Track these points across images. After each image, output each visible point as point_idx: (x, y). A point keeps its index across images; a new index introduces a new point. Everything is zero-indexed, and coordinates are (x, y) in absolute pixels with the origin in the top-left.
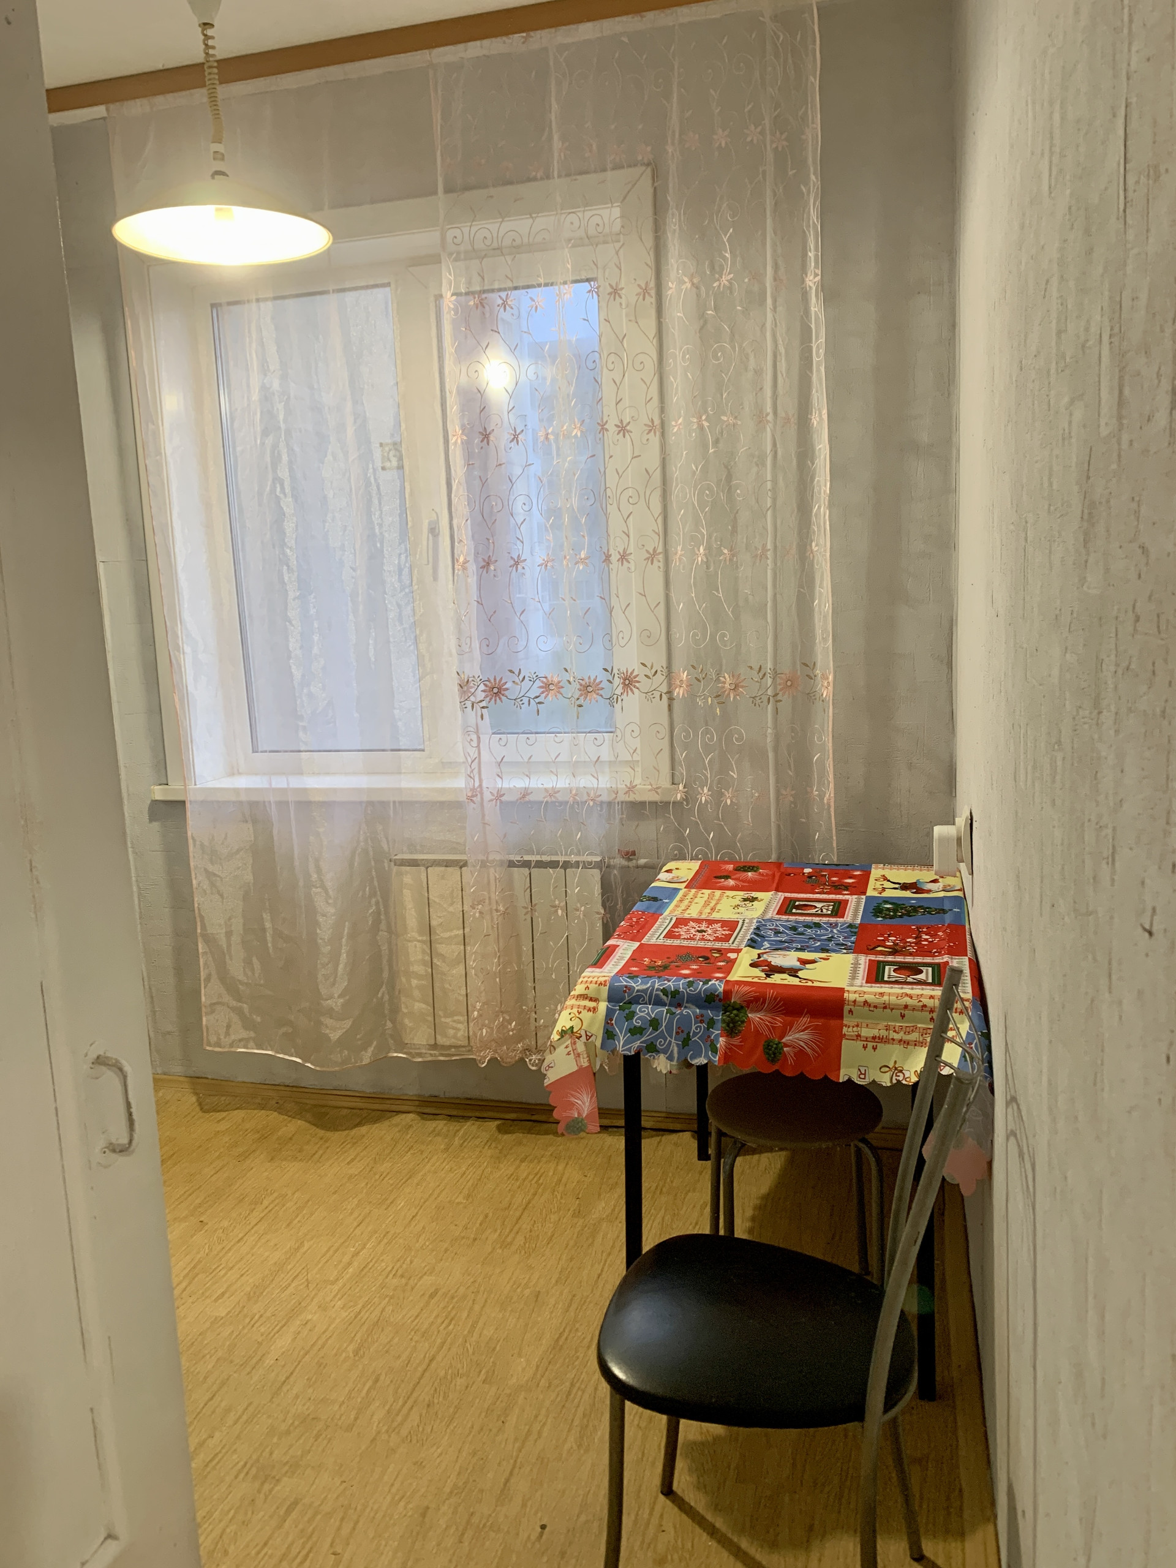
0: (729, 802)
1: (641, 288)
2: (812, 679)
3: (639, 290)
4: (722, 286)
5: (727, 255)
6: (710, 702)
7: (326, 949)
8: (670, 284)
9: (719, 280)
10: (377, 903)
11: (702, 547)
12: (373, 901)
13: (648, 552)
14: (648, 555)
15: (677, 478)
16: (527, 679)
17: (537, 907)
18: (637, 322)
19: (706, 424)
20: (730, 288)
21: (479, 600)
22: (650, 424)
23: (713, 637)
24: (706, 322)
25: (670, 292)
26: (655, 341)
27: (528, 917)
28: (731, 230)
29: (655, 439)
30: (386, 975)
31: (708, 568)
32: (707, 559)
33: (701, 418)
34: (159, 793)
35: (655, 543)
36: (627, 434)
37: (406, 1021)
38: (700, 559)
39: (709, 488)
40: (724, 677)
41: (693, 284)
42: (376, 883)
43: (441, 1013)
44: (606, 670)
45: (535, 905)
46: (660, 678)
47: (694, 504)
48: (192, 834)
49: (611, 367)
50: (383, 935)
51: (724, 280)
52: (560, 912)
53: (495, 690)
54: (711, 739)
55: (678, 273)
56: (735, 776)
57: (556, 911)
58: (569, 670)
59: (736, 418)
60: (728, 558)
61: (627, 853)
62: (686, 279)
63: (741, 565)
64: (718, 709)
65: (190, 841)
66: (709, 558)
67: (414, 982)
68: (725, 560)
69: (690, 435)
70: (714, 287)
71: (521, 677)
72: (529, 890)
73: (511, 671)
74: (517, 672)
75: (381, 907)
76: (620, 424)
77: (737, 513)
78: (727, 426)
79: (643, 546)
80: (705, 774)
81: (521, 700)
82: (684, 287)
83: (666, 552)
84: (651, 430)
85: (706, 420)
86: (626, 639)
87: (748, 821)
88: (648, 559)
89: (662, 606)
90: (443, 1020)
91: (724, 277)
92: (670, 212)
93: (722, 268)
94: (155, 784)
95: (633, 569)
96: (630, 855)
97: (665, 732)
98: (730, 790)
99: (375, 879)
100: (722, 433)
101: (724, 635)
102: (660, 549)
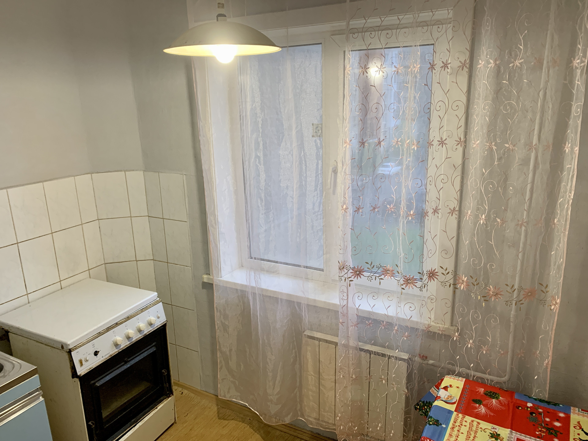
0: (484, 352)
1: (462, 63)
2: (545, 293)
3: (460, 64)
4: (515, 66)
5: (521, 47)
6: (479, 298)
7: (270, 374)
8: (480, 62)
9: (513, 62)
10: (296, 352)
11: (484, 215)
12: (294, 351)
13: (450, 209)
14: (450, 211)
15: (472, 173)
16: (375, 266)
17: (372, 377)
18: (457, 83)
19: (494, 148)
20: (521, 68)
21: (352, 228)
22: (459, 140)
23: (485, 265)
24: (501, 89)
25: (479, 66)
26: (466, 95)
27: (368, 381)
28: (526, 31)
29: (460, 149)
30: (298, 384)
31: (486, 227)
32: (486, 222)
33: (491, 143)
34: (205, 278)
35: (454, 204)
36: (444, 145)
37: (306, 408)
38: (482, 221)
39: (492, 183)
40: (490, 287)
41: (496, 64)
42: (295, 343)
43: (322, 410)
44: (419, 273)
45: (372, 376)
46: (450, 276)
47: (481, 190)
48: (216, 306)
49: (438, 108)
50: (297, 366)
51: (517, 63)
52: (384, 381)
53: (358, 273)
54: (478, 317)
55: (487, 57)
56: (490, 340)
57: (382, 381)
58: (399, 266)
59: (514, 146)
60: (500, 224)
61: (423, 356)
62: (492, 61)
63: (508, 229)
64: (484, 303)
65: (215, 309)
66: (488, 222)
67: (310, 393)
68: (498, 226)
69: (484, 153)
70: (510, 67)
71: (372, 266)
72: (369, 368)
73: (367, 263)
74: (370, 264)
75: (297, 354)
76: (440, 140)
77: (509, 199)
78: (508, 150)
79: (448, 206)
80: (471, 334)
81: (371, 278)
82: (490, 66)
83: (460, 211)
84: (458, 144)
85: (495, 145)
86: (432, 254)
87: (495, 365)
88: (450, 213)
89: (455, 239)
90: (323, 413)
91: (517, 61)
92: (486, 18)
93: (516, 56)
94: (204, 274)
95: (440, 218)
96: (424, 358)
97: (449, 304)
98: (486, 347)
99: (295, 341)
100: (504, 155)
101: (492, 265)
102: (457, 209)
